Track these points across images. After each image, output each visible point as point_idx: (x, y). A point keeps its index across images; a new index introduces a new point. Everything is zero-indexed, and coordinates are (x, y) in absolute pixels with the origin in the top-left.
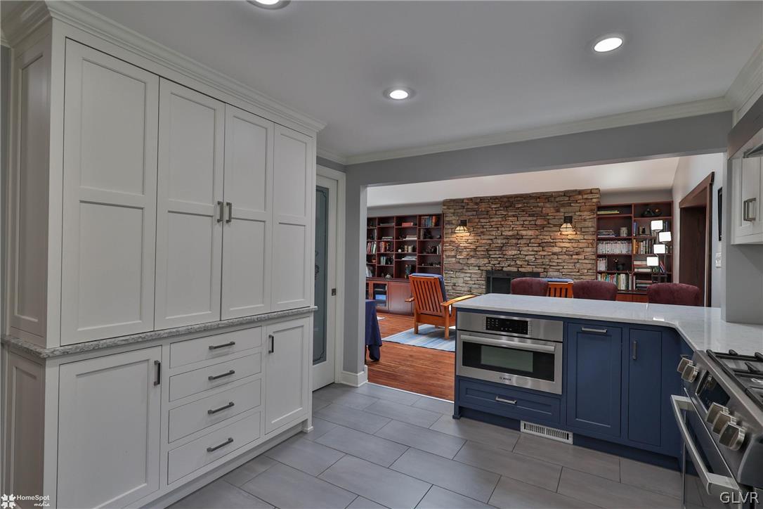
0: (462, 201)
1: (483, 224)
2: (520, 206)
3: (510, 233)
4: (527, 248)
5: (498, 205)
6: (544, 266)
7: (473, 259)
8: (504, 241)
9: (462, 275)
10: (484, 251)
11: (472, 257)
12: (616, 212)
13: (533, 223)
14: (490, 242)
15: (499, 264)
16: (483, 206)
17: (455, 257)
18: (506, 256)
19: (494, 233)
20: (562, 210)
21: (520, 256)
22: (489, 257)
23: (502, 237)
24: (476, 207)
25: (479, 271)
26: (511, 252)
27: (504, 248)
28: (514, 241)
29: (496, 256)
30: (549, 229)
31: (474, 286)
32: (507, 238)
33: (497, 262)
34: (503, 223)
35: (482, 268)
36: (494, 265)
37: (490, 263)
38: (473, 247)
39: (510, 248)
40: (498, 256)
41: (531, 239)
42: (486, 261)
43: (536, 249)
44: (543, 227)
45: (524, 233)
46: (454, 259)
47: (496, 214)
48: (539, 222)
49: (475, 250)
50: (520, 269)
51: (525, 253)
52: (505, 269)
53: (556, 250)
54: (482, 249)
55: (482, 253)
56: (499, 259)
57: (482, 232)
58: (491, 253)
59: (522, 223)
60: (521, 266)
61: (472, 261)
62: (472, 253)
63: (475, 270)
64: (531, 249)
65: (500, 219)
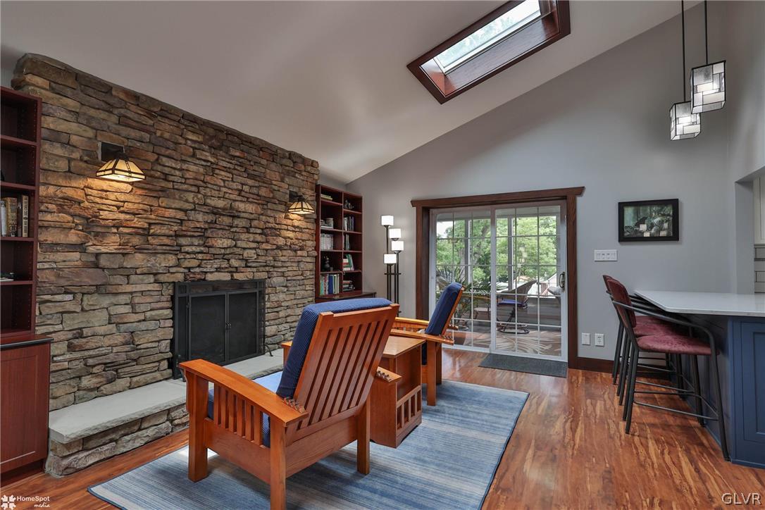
0: (107, 88)
1: (167, 170)
2: (237, 154)
3: (221, 204)
4: (247, 235)
5: (200, 139)
6: (267, 269)
7: (139, 256)
8: (210, 218)
9: (106, 301)
10: (168, 236)
11: (139, 250)
12: (330, 198)
13: (255, 191)
14: (180, 215)
15: (199, 266)
16: (165, 129)
17: (80, 247)
18: (212, 250)
19: (190, 197)
20: (287, 180)
21: (236, 250)
22: (178, 250)
23: (205, 209)
24: (151, 122)
25: (156, 287)
26: (222, 242)
27: (208, 233)
28: (227, 220)
29: (194, 248)
30: (275, 207)
31: (143, 326)
32: (215, 212)
33: (195, 263)
34: (208, 178)
35: (162, 278)
36: (189, 269)
37: (178, 266)
38: (138, 223)
39: (220, 232)
40: (198, 249)
41: (251, 220)
42: (172, 260)
43: (259, 238)
44: (267, 201)
45: (241, 206)
46: (76, 255)
47: (194, 155)
48: (263, 192)
49: (145, 233)
50: (236, 276)
51: (244, 245)
52: (210, 277)
53: (281, 241)
54: (164, 230)
55: (166, 241)
56: (200, 256)
57: (163, 190)
58: (183, 241)
59: (240, 187)
60: (237, 270)
61: (138, 260)
62: (136, 241)
63: (147, 284)
64: (251, 237)
65: (201, 170)
